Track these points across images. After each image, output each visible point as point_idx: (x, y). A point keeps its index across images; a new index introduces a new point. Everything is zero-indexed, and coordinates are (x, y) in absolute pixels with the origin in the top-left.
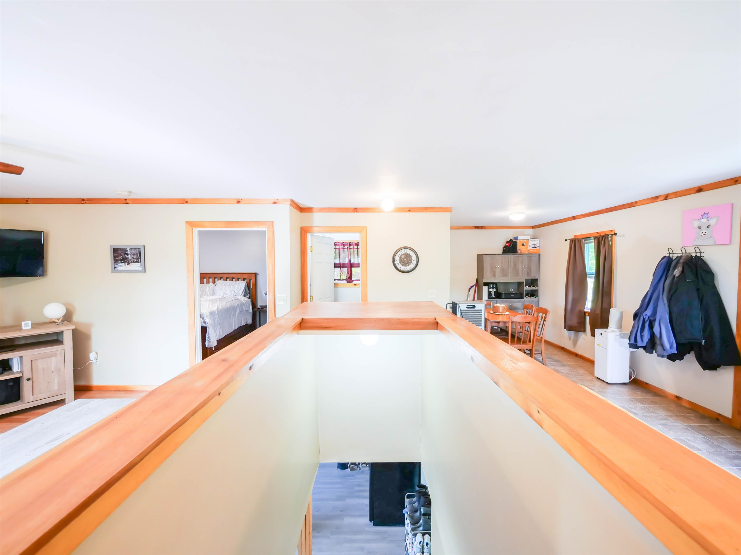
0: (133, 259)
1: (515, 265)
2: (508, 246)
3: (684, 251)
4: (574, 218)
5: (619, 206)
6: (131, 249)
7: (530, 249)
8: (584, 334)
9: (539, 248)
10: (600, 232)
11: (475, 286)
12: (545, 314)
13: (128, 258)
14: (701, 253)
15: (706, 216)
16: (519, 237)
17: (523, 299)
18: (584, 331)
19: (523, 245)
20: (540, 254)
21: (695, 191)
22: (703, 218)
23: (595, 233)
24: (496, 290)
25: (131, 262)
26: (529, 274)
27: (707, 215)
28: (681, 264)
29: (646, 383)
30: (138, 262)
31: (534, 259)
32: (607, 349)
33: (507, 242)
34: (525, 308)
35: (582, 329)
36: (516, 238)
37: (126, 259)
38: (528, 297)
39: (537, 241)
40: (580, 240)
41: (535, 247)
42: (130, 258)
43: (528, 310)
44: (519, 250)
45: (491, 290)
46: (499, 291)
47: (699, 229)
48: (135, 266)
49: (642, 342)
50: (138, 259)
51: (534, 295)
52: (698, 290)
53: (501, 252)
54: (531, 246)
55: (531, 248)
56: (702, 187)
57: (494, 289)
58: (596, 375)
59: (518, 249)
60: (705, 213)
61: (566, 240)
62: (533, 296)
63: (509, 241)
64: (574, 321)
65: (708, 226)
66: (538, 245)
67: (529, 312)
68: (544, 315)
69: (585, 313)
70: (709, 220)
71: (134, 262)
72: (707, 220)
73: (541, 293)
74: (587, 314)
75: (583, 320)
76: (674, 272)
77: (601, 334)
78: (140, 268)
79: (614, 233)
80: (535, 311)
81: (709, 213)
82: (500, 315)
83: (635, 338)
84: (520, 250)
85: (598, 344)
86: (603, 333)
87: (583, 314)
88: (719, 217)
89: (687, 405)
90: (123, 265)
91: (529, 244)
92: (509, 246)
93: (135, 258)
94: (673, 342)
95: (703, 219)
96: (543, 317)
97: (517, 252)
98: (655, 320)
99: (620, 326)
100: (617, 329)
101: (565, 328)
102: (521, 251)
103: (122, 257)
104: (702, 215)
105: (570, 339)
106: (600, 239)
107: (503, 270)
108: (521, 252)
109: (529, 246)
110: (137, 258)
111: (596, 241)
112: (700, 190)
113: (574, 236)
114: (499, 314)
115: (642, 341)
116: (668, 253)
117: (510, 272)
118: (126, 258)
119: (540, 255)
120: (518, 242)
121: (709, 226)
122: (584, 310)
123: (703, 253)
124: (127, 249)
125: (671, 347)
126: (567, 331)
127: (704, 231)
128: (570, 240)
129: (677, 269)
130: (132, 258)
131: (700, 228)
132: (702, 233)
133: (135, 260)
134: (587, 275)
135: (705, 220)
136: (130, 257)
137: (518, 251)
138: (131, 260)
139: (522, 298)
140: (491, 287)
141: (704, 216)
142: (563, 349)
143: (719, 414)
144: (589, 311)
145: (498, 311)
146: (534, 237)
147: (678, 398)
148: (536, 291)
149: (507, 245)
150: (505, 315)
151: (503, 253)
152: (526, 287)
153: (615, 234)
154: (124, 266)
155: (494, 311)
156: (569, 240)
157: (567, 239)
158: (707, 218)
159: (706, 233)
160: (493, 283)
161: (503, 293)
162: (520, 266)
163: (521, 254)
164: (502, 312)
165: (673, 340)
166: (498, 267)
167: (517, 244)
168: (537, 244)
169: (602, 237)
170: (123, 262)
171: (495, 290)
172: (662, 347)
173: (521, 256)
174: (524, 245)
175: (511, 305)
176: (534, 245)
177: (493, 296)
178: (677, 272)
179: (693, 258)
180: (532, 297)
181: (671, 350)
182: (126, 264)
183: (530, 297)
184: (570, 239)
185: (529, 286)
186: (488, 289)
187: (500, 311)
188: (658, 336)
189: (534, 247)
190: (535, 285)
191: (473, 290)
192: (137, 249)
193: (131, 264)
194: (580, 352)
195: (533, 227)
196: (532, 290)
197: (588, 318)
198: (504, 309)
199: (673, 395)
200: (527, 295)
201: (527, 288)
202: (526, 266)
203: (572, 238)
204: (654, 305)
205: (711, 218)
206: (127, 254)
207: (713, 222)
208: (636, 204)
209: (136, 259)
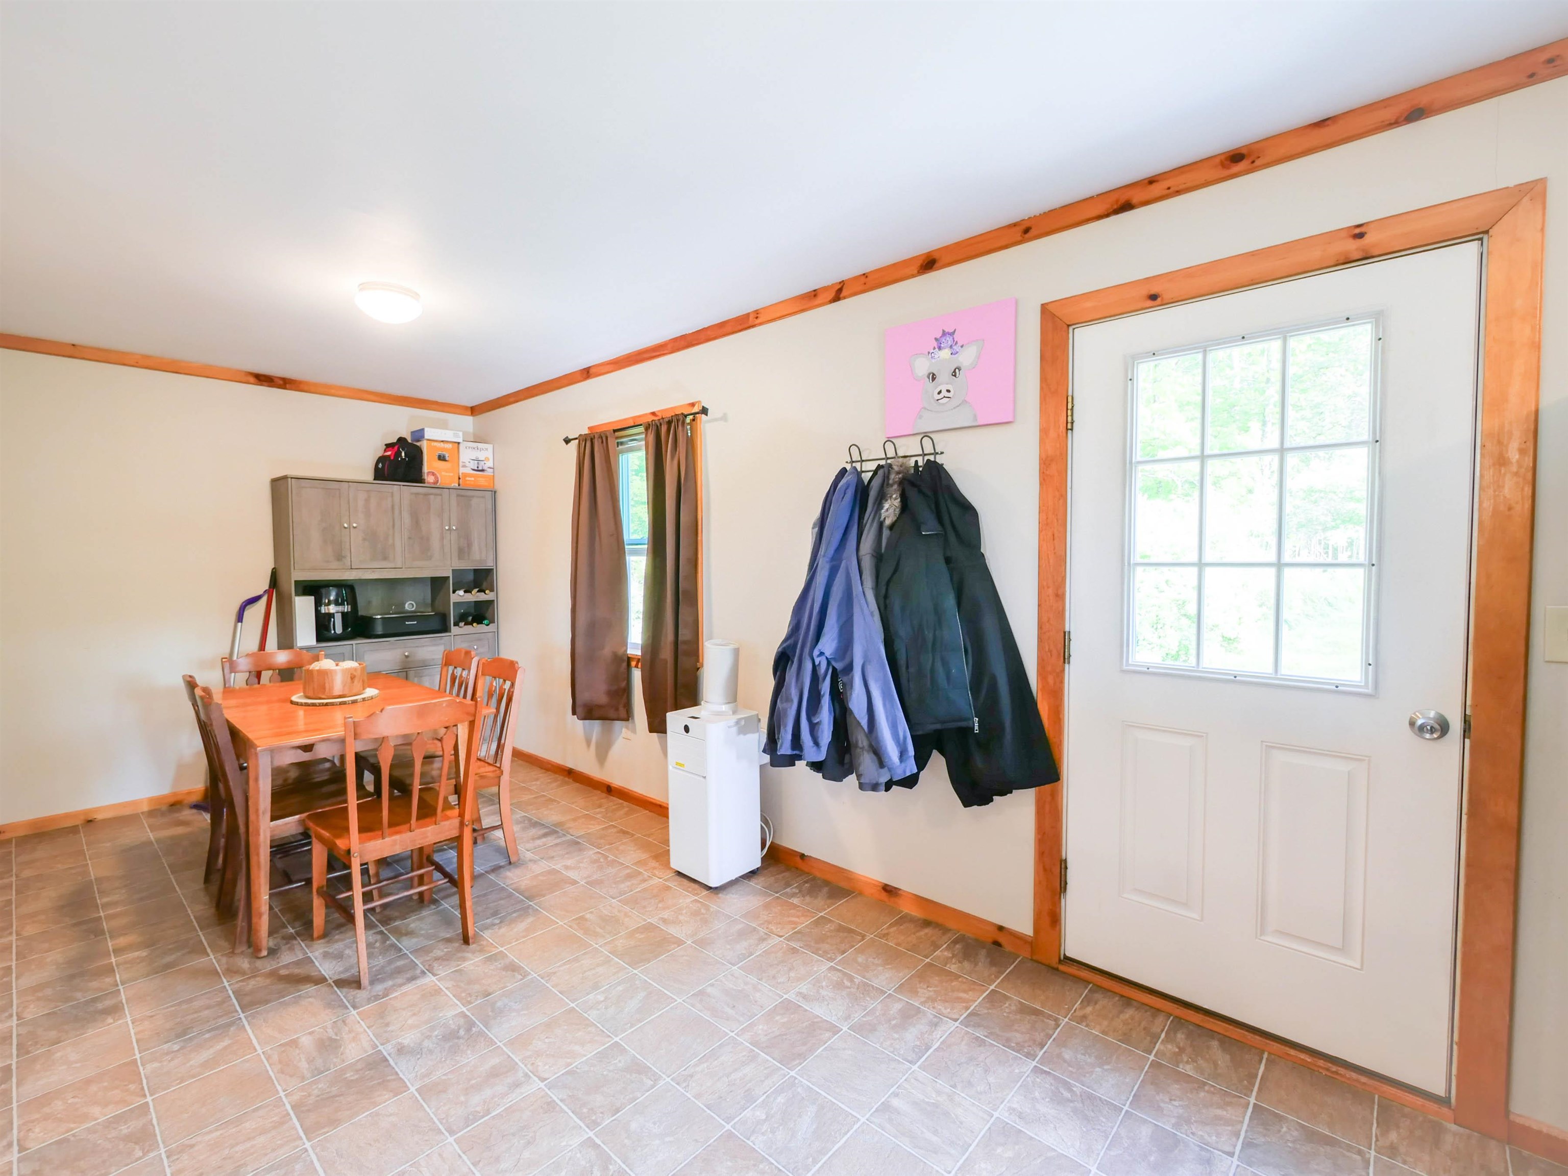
1: (416, 523)
2: (389, 456)
3: (891, 452)
4: (587, 373)
5: (709, 327)
7: (466, 475)
8: (627, 728)
9: (494, 472)
10: (659, 411)
11: (264, 599)
12: (509, 680)
14: (937, 452)
15: (949, 342)
16: (426, 429)
17: (450, 632)
18: (627, 715)
19: (441, 458)
20: (495, 492)
21: (917, 268)
22: (940, 348)
23: (646, 414)
24: (350, 606)
26: (462, 552)
27: (951, 338)
28: (895, 487)
29: (802, 856)
31: (480, 504)
32: (705, 777)
33: (389, 446)
34: (445, 665)
35: (622, 712)
36: (419, 435)
38: (465, 625)
39: (487, 449)
40: (607, 438)
41: (480, 468)
43: (456, 671)
44: (428, 473)
45: (332, 609)
46: (362, 612)
47: (931, 381)
49: (815, 748)
51: (484, 618)
52: (948, 560)
53: (369, 476)
54: (467, 464)
55: (468, 471)
56: (936, 256)
57: (344, 605)
58: (676, 863)
59: (426, 469)
60: (944, 334)
61: (567, 441)
62: (480, 622)
63: (395, 441)
64: (598, 693)
65: (955, 370)
66: (490, 464)
67: (461, 676)
68: (508, 684)
69: (629, 659)
70: (957, 352)
72: (951, 354)
73: (503, 611)
74: (633, 663)
75: (624, 684)
76: (883, 511)
77: (687, 729)
79: (701, 408)
80: (480, 673)
81: (955, 330)
82: (332, 704)
83: (793, 735)
84: (433, 474)
85: (677, 764)
86: (691, 723)
87: (625, 665)
88: (983, 340)
89: (916, 913)
91: (461, 460)
92: (392, 458)
94: (905, 738)
95: (939, 352)
96: (505, 689)
97: (425, 480)
98: (849, 668)
99: (733, 696)
100: (727, 706)
101: (574, 713)
102: (437, 478)
104: (936, 339)
105: (588, 742)
106: (664, 429)
107: (371, 537)
108: (437, 483)
109: (461, 464)
111: (651, 437)
112: (929, 264)
113: (588, 428)
114: (327, 704)
115: (816, 743)
116: (849, 460)
117: (398, 544)
119: (496, 494)
120: (424, 445)
121: (957, 370)
122: (626, 651)
123: (942, 453)
125: (902, 754)
126: (581, 721)
127: (944, 388)
128: (577, 441)
129: (887, 500)
131: (933, 379)
132: (940, 393)
134: (626, 547)
135: (945, 354)
137: (426, 478)
139: (445, 629)
140: (332, 598)
141: (944, 340)
142: (570, 774)
143: (1001, 928)
144: (638, 653)
145: (324, 688)
146: (478, 439)
147: (889, 890)
148: (490, 603)
149: (389, 453)
150: (354, 702)
151: (374, 479)
152: (457, 592)
153: (704, 411)
155: (310, 694)
156: (576, 439)
157: (570, 437)
158: (951, 347)
159: (948, 391)
160: (339, 585)
161: (379, 617)
162: (433, 526)
163: (435, 486)
164: (346, 692)
165: (905, 727)
166: (355, 525)
167: (422, 452)
168: (487, 459)
169: (669, 423)
171: (347, 608)
172: (874, 757)
173: (436, 495)
174: (446, 461)
175: (407, 657)
176: (478, 464)
177: (339, 630)
178: (890, 509)
179: (921, 469)
180: (478, 623)
181: (903, 765)
183: (471, 624)
184: (577, 436)
185: (465, 592)
186: (318, 604)
187: (331, 688)
188: (864, 722)
189: (476, 469)
190: (484, 585)
191: (256, 613)
194: (617, 780)
195: (474, 411)
196: (477, 604)
197: (637, 675)
198: (353, 678)
199: (875, 884)
200: (463, 618)
201: (460, 596)
202: (454, 528)
203: (583, 433)
204: (839, 616)
205: (962, 346)
207: (967, 357)
208: (757, 318)
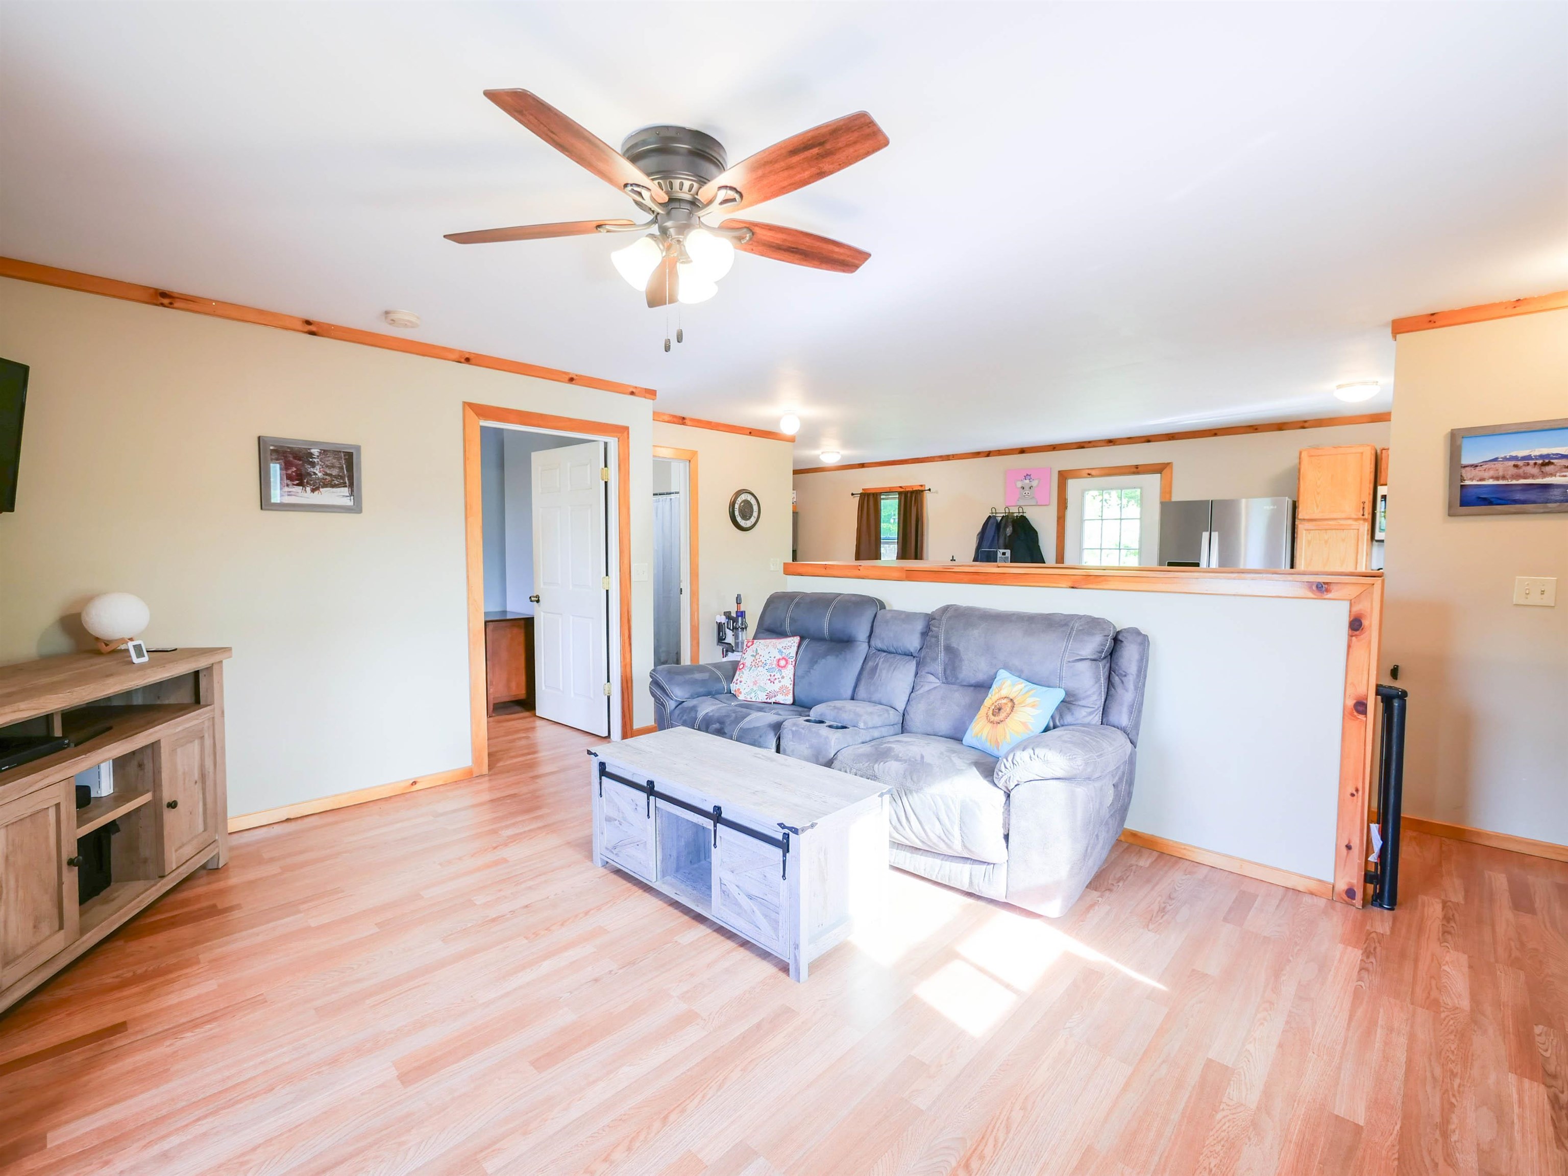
0: (327, 477)
3: (1007, 511)
4: (862, 466)
6: (325, 451)
10: (905, 486)
13: (315, 474)
14: (1023, 513)
21: (1018, 451)
23: (898, 486)
25: (321, 483)
27: (1029, 477)
28: (1010, 524)
30: (344, 487)
37: (308, 477)
40: (875, 495)
42: (320, 475)
47: (1022, 489)
48: (337, 496)
50: (342, 477)
56: (1026, 448)
60: (1027, 475)
61: (853, 494)
65: (1031, 487)
71: (330, 484)
72: (1030, 482)
78: (349, 502)
79: (925, 489)
81: (1031, 474)
88: (1040, 479)
90: (300, 491)
93: (334, 474)
95: (1025, 480)
103: (294, 469)
104: (1024, 476)
106: (906, 495)
110: (339, 476)
111: (899, 497)
112: (1022, 450)
113: (865, 489)
116: (992, 513)
118: (309, 474)
124: (312, 451)
127: (1027, 492)
128: (859, 495)
129: (1008, 528)
130: (326, 474)
132: (1025, 493)
133: (334, 480)
134: (882, 541)
135: (1027, 481)
136: (320, 472)
138: (323, 479)
141: (1027, 477)
154: (300, 494)
157: (855, 493)
158: (1029, 479)
169: (909, 493)
170: (297, 482)
178: (1009, 531)
179: (1018, 518)
182: (308, 489)
184: (858, 493)
192: (340, 452)
193: (321, 489)
203: (862, 492)
205: (1033, 480)
206: (313, 465)
207: (1035, 483)
208: (953, 457)
209: (336, 477)
